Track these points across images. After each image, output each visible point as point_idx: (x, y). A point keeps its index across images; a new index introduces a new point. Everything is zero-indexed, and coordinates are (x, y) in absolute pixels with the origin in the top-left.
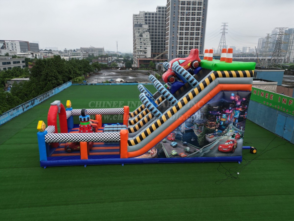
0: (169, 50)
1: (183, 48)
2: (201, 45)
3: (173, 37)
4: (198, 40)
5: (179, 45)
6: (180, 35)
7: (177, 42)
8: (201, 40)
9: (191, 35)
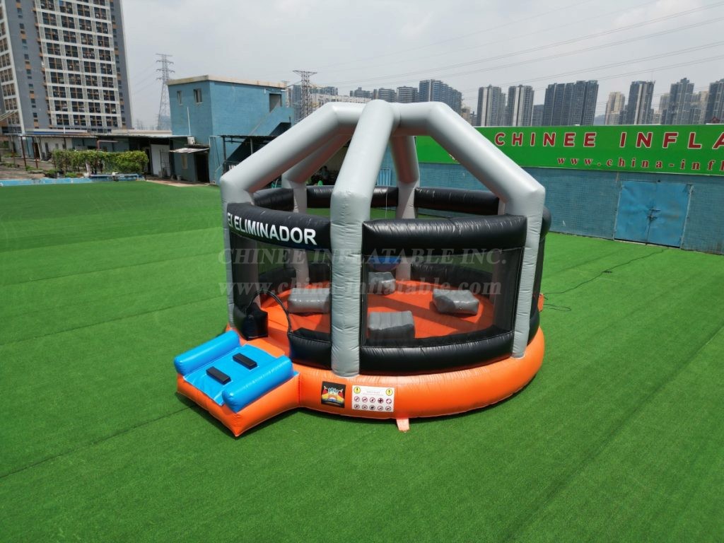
0: (20, 110)
1: (70, 107)
2: (121, 100)
3: (29, 71)
4: (112, 87)
5: (55, 96)
6: (52, 66)
7: (46, 87)
8: (120, 87)
9: (87, 70)
